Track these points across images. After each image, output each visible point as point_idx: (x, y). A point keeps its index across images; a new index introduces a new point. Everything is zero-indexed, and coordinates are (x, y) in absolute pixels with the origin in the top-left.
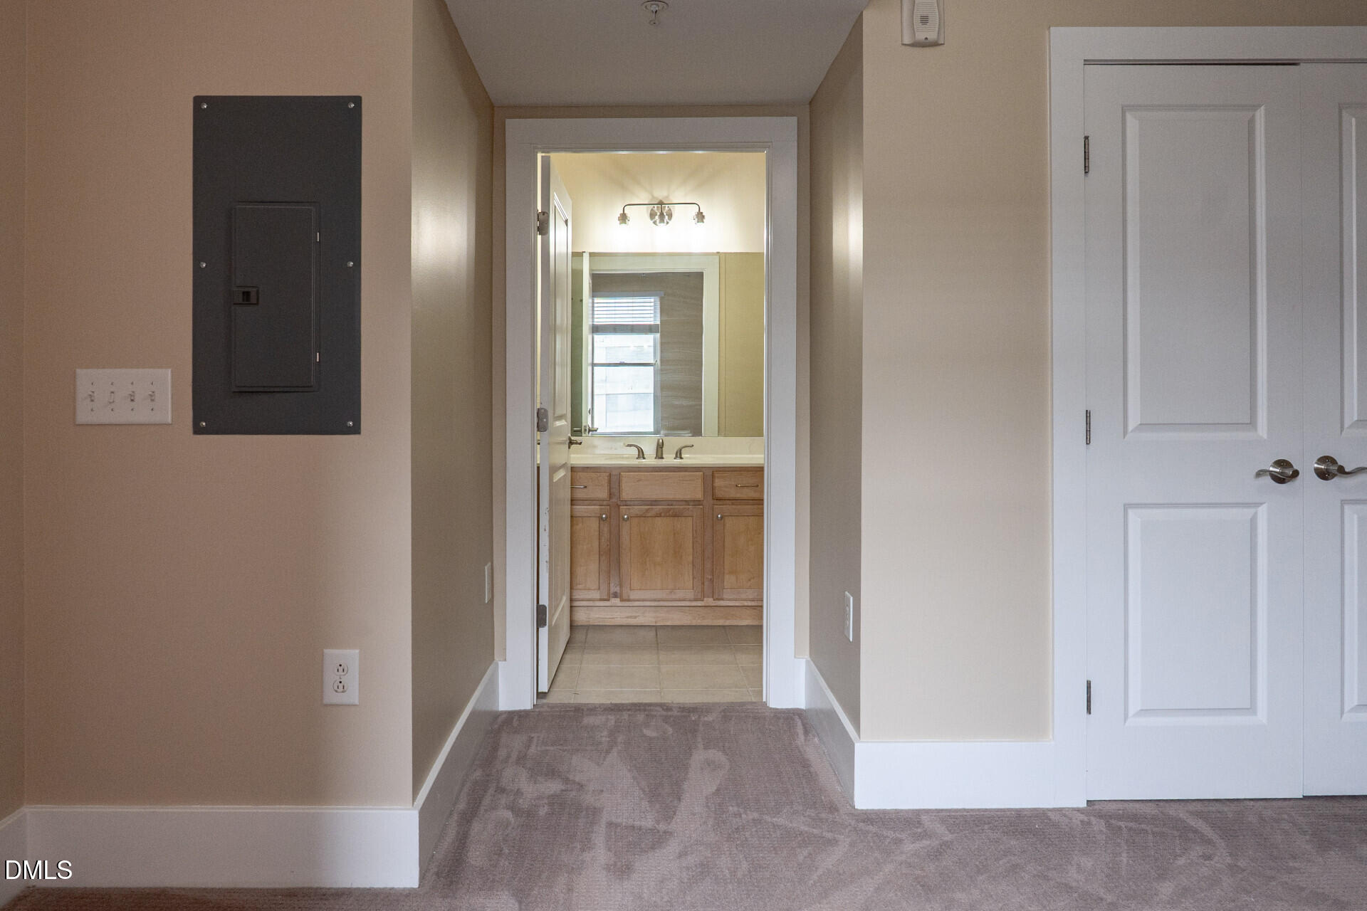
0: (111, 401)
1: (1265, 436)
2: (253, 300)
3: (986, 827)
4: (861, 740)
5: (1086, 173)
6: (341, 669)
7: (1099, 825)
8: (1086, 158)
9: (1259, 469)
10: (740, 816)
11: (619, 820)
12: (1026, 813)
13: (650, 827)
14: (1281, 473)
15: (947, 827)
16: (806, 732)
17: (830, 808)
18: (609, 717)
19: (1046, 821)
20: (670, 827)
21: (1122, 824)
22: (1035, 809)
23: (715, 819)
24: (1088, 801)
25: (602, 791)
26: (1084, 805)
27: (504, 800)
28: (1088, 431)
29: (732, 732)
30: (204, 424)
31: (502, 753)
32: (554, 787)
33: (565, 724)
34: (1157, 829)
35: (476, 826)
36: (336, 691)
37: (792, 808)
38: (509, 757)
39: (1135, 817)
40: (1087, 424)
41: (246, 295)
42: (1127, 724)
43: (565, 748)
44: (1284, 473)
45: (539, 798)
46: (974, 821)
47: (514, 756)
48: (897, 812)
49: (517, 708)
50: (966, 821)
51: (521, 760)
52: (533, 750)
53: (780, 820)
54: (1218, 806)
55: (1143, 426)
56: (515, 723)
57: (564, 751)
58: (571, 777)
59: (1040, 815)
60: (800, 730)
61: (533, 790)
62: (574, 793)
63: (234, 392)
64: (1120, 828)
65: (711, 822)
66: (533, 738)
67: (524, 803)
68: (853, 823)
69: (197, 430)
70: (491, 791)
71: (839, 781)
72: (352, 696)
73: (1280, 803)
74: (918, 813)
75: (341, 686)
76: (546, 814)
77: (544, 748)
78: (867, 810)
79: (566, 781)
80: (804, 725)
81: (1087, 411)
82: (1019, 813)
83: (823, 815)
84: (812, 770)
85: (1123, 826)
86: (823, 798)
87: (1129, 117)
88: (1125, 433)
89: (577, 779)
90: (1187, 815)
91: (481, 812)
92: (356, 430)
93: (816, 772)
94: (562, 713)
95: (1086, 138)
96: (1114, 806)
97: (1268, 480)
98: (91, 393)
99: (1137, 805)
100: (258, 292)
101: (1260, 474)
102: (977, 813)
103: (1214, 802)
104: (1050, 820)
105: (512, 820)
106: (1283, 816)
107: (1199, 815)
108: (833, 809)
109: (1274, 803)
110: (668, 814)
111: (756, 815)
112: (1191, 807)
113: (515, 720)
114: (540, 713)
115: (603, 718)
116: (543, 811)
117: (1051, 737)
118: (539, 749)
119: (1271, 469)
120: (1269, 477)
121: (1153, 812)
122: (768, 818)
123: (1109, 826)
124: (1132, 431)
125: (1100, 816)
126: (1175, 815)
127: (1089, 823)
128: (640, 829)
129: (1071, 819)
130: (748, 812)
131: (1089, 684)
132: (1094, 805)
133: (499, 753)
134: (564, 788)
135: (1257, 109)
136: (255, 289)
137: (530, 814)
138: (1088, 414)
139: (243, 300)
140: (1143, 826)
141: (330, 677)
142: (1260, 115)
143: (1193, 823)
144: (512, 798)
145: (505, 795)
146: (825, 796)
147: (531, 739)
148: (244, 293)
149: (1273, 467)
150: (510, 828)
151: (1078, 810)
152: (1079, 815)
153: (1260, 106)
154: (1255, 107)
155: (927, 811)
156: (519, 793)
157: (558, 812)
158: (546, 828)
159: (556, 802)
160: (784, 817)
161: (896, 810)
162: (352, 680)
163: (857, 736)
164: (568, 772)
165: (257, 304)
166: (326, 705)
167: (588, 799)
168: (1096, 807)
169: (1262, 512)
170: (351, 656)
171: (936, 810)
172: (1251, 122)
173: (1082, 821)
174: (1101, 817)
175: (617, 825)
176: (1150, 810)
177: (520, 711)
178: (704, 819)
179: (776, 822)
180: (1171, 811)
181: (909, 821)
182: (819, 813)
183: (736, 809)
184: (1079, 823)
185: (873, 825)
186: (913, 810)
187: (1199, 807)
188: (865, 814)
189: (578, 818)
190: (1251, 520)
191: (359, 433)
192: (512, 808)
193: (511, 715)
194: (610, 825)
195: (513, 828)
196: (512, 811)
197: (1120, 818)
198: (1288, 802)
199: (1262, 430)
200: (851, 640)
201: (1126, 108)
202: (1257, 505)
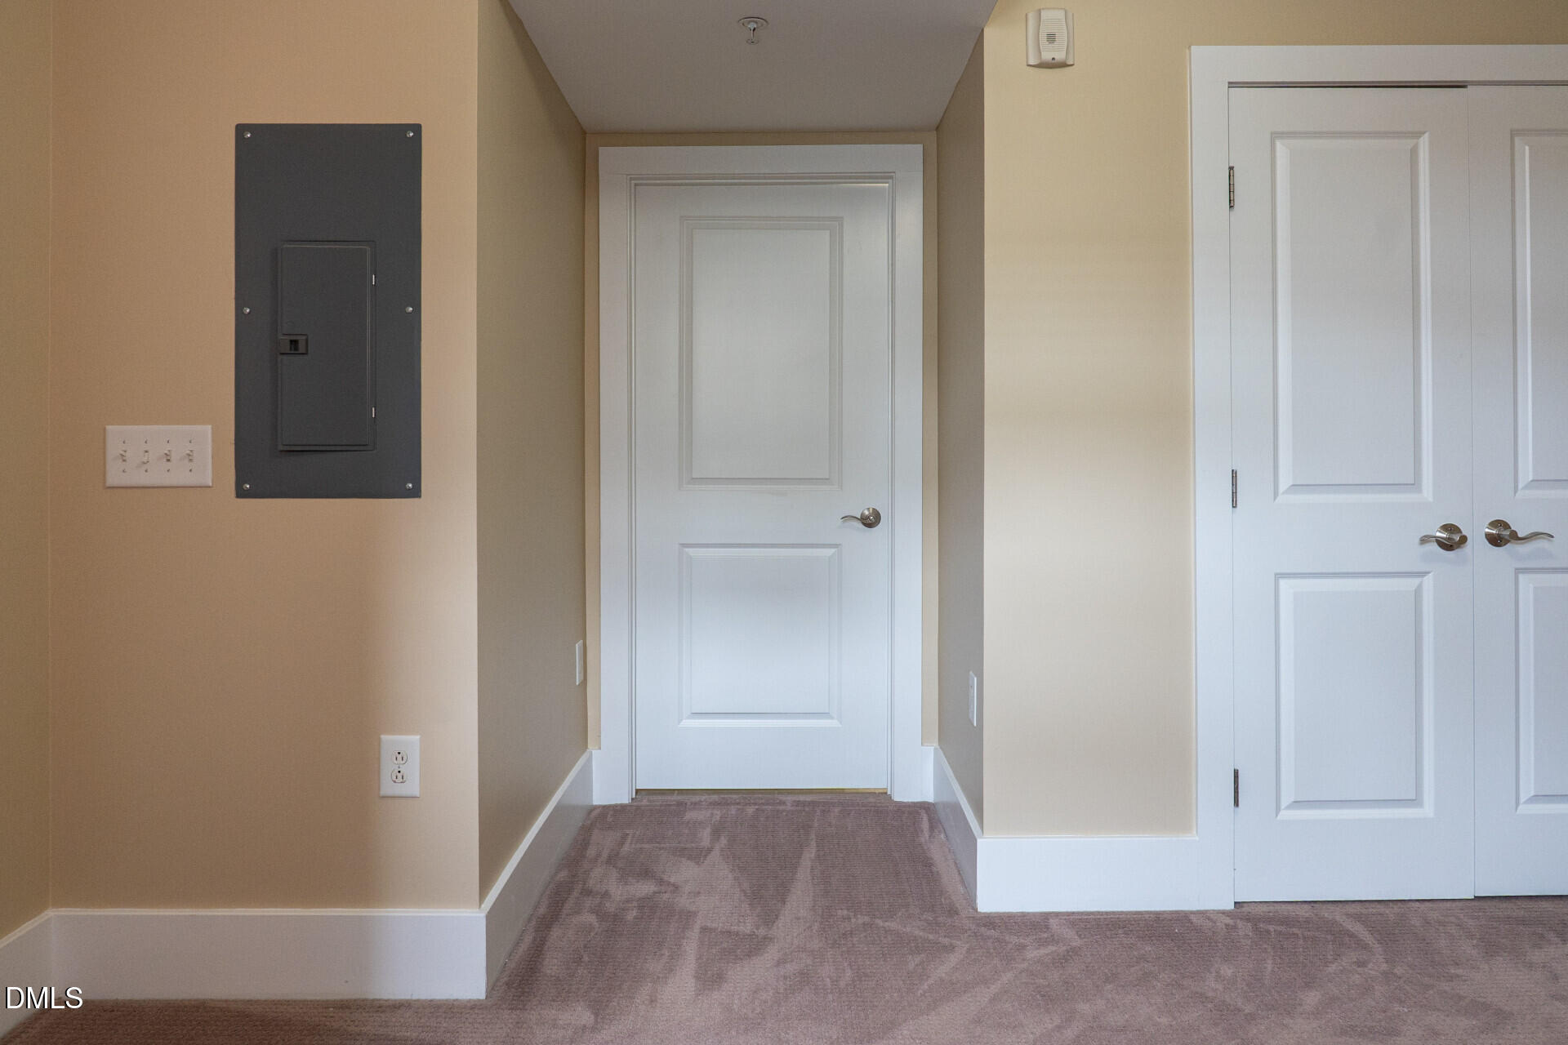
0: (145, 461)
1: (1431, 499)
2: (302, 349)
3: (1120, 931)
4: (984, 836)
5: (1231, 207)
6: (399, 757)
7: (1245, 929)
8: (1231, 191)
9: (1425, 534)
10: (849, 918)
11: (714, 925)
12: (1165, 916)
13: (748, 932)
14: (1449, 539)
15: (1077, 932)
16: (932, 828)
17: (949, 911)
18: (715, 812)
19: (1187, 925)
20: (770, 932)
21: (1271, 928)
22: (1177, 912)
23: (821, 923)
24: (1235, 903)
25: (699, 893)
26: (1232, 907)
27: (589, 902)
28: (1234, 494)
29: (849, 829)
30: (248, 486)
31: (591, 852)
32: (645, 888)
33: (665, 819)
34: (1309, 933)
35: (556, 932)
36: (395, 782)
37: (907, 911)
38: (599, 855)
39: (1286, 921)
40: (1233, 485)
41: (294, 343)
42: (1279, 817)
43: (662, 845)
44: (1452, 540)
45: (628, 901)
46: (1108, 925)
47: (605, 855)
48: (1024, 915)
49: (613, 802)
50: (1098, 925)
51: (611, 860)
52: (626, 848)
53: (892, 925)
54: (1381, 909)
55: (1296, 488)
56: (610, 819)
57: (660, 849)
58: (666, 878)
59: (1182, 918)
60: (925, 825)
61: (620, 891)
62: (666, 896)
63: (281, 451)
64: (1268, 932)
65: (816, 926)
66: (628, 834)
67: (610, 907)
68: (973, 927)
69: (241, 493)
70: (575, 894)
71: (963, 882)
72: (412, 787)
73: (1448, 904)
74: (1046, 916)
75: (400, 775)
76: (634, 918)
77: (638, 846)
78: (991, 913)
79: (661, 882)
80: (930, 820)
81: (1233, 471)
82: (1158, 917)
83: (941, 919)
84: (934, 869)
85: (1272, 930)
86: (943, 900)
87: (1279, 144)
88: (1276, 494)
89: (672, 880)
90: (1344, 917)
91: (563, 917)
92: (416, 493)
93: (938, 872)
94: (663, 808)
95: (1231, 168)
96: (1265, 908)
97: (1434, 547)
98: (122, 453)
99: (1290, 907)
100: (307, 341)
101: (1424, 540)
102: (1112, 916)
103: (1376, 903)
104: (1192, 923)
105: (596, 925)
106: (1450, 918)
107: (1358, 918)
108: (952, 912)
109: (1441, 905)
110: (769, 918)
111: (867, 919)
112: (1351, 909)
113: (609, 816)
114: (638, 807)
115: (708, 814)
116: (631, 915)
117: (1195, 832)
118: (633, 846)
119: (1438, 534)
120: (1435, 544)
121: (1307, 915)
122: (879, 922)
123: (1256, 929)
124: (1283, 493)
125: (1248, 918)
126: (1330, 918)
127: (1235, 927)
128: (737, 934)
129: (1215, 923)
130: (859, 916)
131: (1236, 773)
132: (1242, 907)
133: (588, 852)
134: (656, 889)
135: (1420, 137)
136: (304, 338)
137: (617, 918)
138: (1234, 474)
139: (291, 349)
140: (1295, 930)
141: (388, 767)
142: (1424, 142)
143: (1349, 927)
144: (598, 900)
145: (590, 898)
146: (945, 899)
147: (624, 837)
148: (291, 341)
149: (1440, 532)
150: (592, 934)
151: (1223, 913)
152: (1224, 917)
153: (1424, 133)
154: (1418, 135)
155: (1057, 915)
156: (606, 895)
157: (649, 916)
158: (633, 934)
159: (647, 906)
160: (898, 920)
161: (1022, 913)
162: (413, 770)
163: (980, 831)
164: (663, 872)
165: (306, 354)
166: (384, 797)
167: (683, 902)
168: (1244, 909)
169: (1428, 581)
170: (411, 742)
171: (1067, 912)
172: (1414, 151)
173: (1226, 925)
174: (1248, 920)
175: (712, 930)
176: (1303, 912)
177: (616, 806)
178: (808, 924)
179: (888, 926)
180: (1326, 913)
181: (1036, 925)
182: (937, 917)
183: (845, 912)
184: (1224, 927)
185: (994, 930)
186: (1041, 913)
187: (1358, 908)
188: (988, 917)
189: (669, 922)
190: (1415, 591)
191: (420, 497)
192: (598, 912)
193: (605, 809)
194: (704, 929)
195: (596, 934)
196: (597, 915)
197: (1270, 920)
198: (1457, 903)
199: (1427, 492)
200: (975, 725)
201: (1276, 136)
202: (1423, 574)
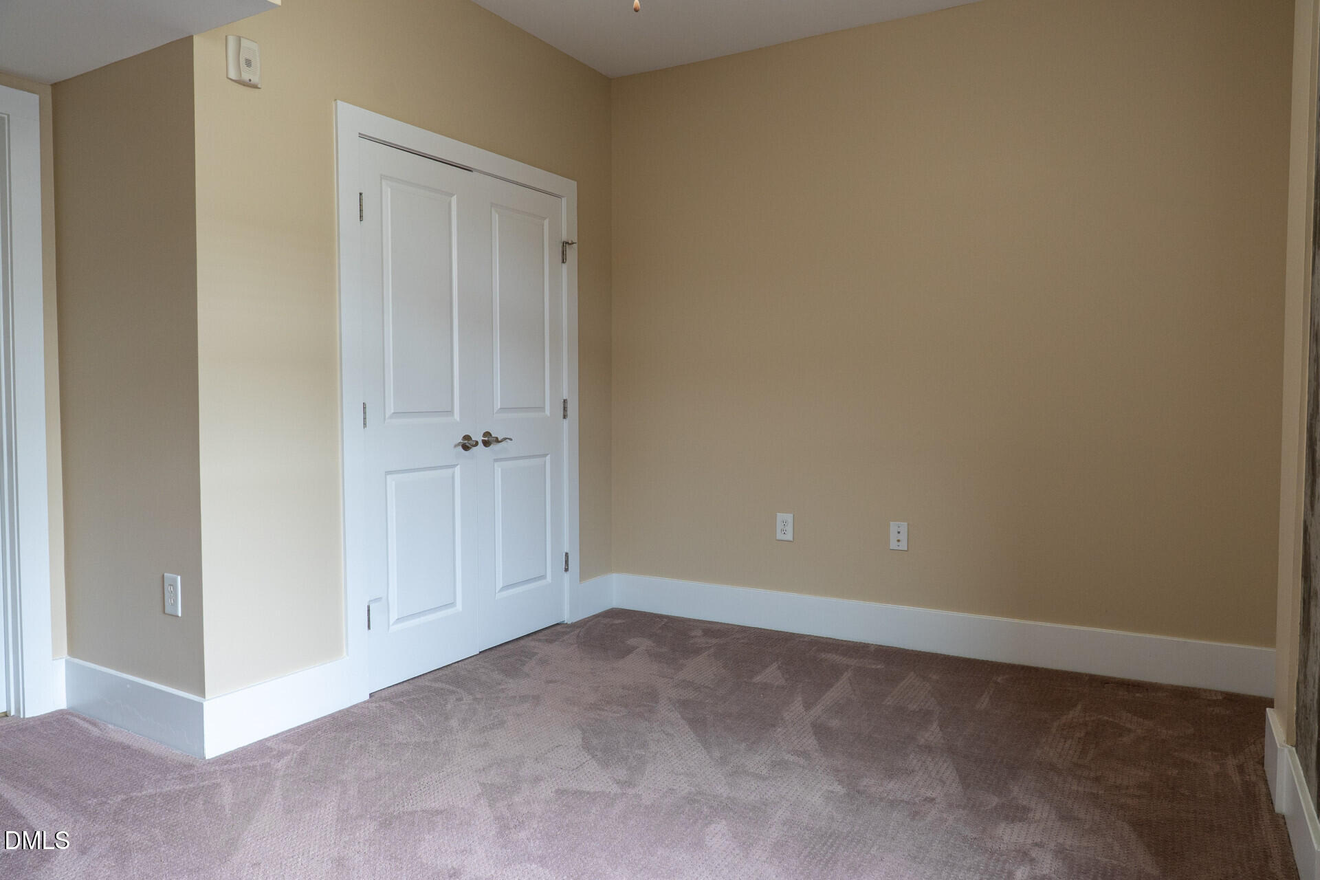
1: (458, 421)
3: (320, 733)
4: (207, 698)
5: (361, 220)
7: (388, 705)
8: (361, 211)
9: (456, 441)
10: (105, 802)
15: (293, 743)
16: (94, 724)
17: (185, 767)
19: (354, 715)
21: (399, 700)
23: (83, 815)
24: (369, 694)
26: (367, 698)
28: (365, 418)
34: (422, 696)
37: (150, 779)
39: (402, 694)
40: (364, 413)
42: (389, 630)
44: (468, 444)
46: (307, 733)
50: (302, 735)
54: (442, 672)
55: (396, 414)
59: (347, 713)
60: (85, 724)
64: (401, 702)
65: (81, 819)
68: (217, 768)
71: (172, 747)
73: (470, 660)
80: (84, 720)
81: (363, 403)
82: (333, 717)
83: (184, 773)
84: (135, 748)
85: (402, 700)
86: (169, 762)
87: (384, 183)
88: (385, 419)
90: (429, 682)
93: (140, 749)
95: (361, 194)
96: (386, 692)
97: (460, 449)
99: (399, 687)
101: (456, 445)
104: (356, 713)
106: (477, 665)
107: (436, 680)
108: (188, 766)
111: (121, 797)
117: (346, 655)
119: (462, 441)
120: (460, 447)
121: (411, 688)
122: (136, 794)
123: (393, 703)
124: (388, 419)
126: (423, 685)
127: (382, 707)
130: (112, 798)
131: (368, 608)
132: (375, 695)
135: (452, 197)
138: (364, 406)
140: (413, 697)
142: (454, 199)
143: (435, 685)
146: (171, 761)
151: (365, 702)
152: (363, 706)
153: (454, 194)
154: (451, 195)
160: (151, 787)
169: (457, 470)
172: (449, 205)
173: (367, 709)
174: (384, 701)
176: (408, 687)
178: (71, 820)
179: (148, 793)
180: (419, 683)
181: (260, 750)
182: (180, 773)
183: (95, 800)
185: (235, 763)
187: (432, 676)
188: (215, 760)
190: (452, 476)
197: (396, 696)
198: (467, 661)
199: (457, 416)
200: (180, 615)
201: (383, 177)
202: (454, 466)
